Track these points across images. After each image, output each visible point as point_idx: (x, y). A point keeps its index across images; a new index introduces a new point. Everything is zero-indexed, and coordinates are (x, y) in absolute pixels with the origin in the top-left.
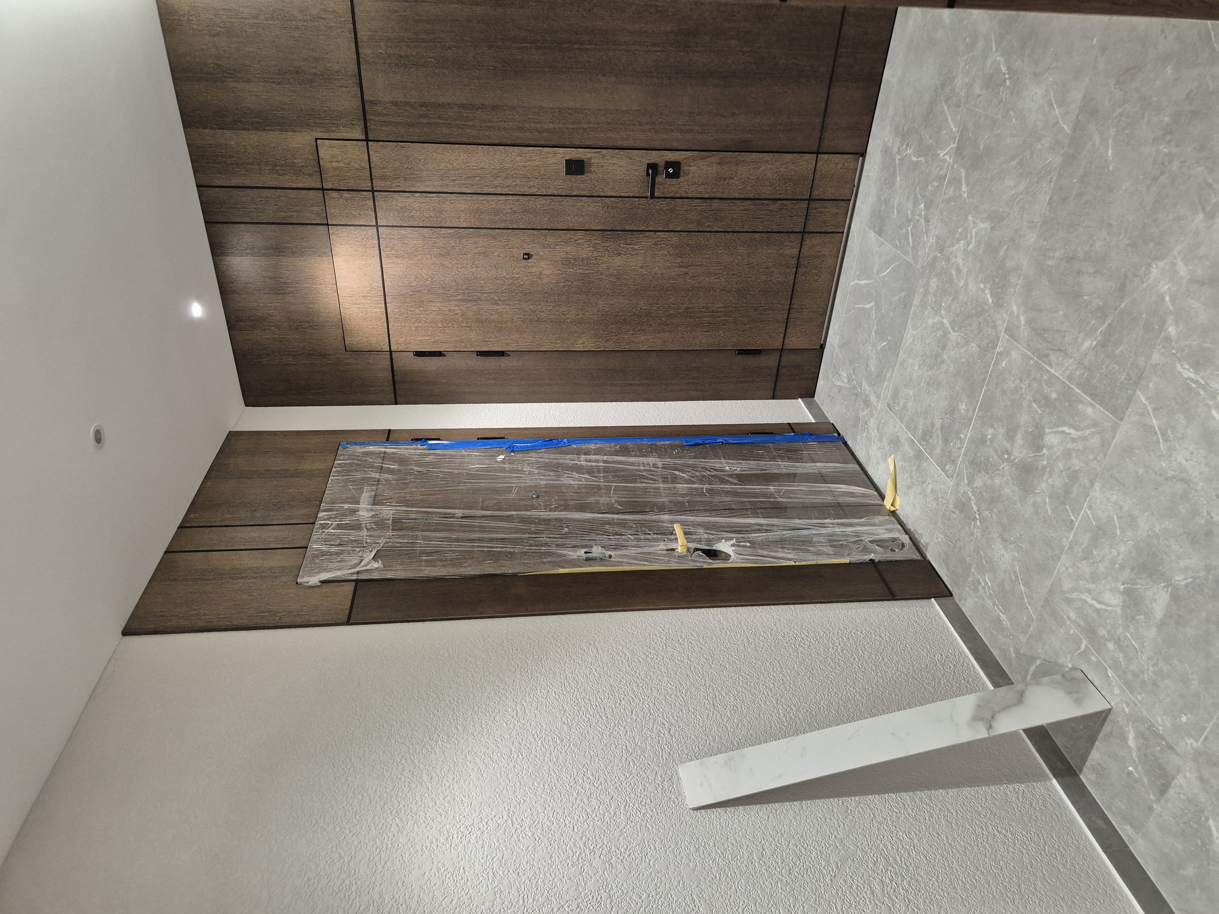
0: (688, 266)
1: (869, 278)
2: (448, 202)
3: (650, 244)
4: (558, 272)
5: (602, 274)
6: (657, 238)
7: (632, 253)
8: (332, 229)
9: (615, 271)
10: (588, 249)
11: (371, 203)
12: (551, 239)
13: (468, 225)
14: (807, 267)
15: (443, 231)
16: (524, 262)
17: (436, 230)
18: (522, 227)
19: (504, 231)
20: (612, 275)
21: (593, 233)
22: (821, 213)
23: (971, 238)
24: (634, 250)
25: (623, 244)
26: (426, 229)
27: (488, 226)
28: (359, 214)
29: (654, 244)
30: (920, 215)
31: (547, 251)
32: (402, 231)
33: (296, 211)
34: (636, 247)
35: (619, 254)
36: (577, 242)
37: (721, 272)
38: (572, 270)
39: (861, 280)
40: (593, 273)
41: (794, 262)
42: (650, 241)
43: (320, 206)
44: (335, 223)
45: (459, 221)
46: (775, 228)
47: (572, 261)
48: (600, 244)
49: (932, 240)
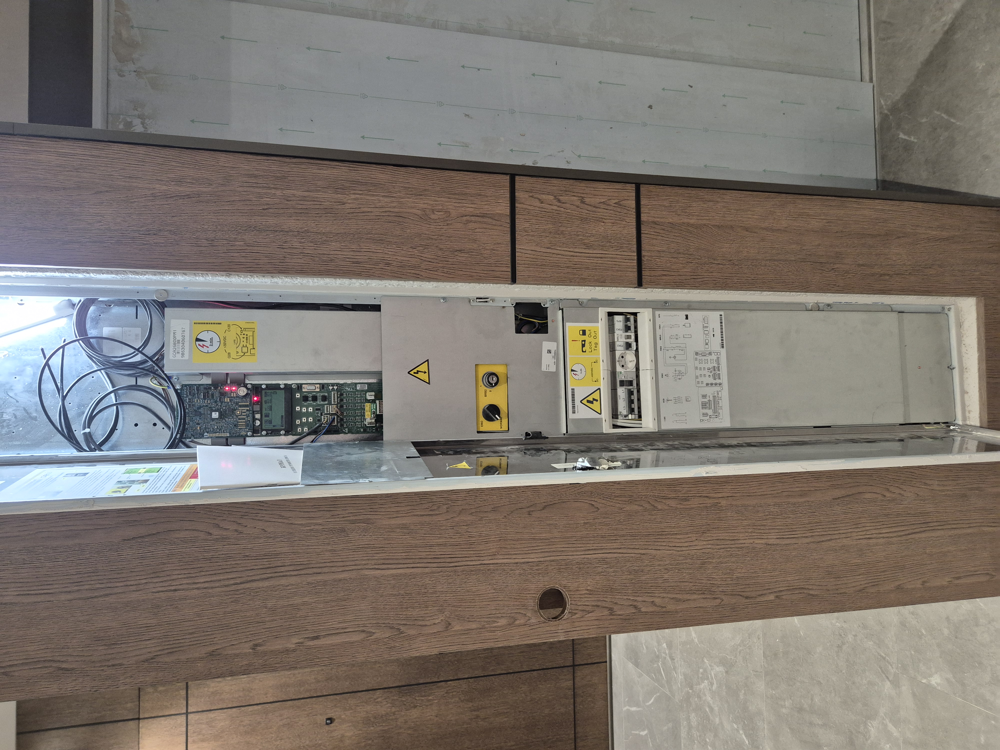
0: (478, 710)
1: (638, 705)
2: (257, 681)
3: (442, 693)
4: (359, 732)
5: (401, 728)
6: (449, 686)
7: (427, 704)
8: (142, 723)
9: (413, 724)
10: (387, 705)
11: (183, 693)
12: (352, 701)
13: (275, 699)
14: (582, 697)
15: (251, 708)
16: (327, 727)
17: (243, 708)
18: (325, 694)
19: (308, 700)
20: (409, 728)
21: (391, 690)
22: (585, 647)
23: (712, 679)
24: (429, 700)
25: (419, 696)
26: (234, 710)
27: (294, 697)
28: (171, 704)
29: (446, 693)
30: (665, 653)
31: (348, 713)
32: (212, 715)
33: (110, 710)
34: (430, 698)
35: (415, 707)
36: (377, 700)
37: (508, 710)
38: (372, 728)
39: (631, 707)
40: (392, 728)
41: (571, 693)
42: (442, 690)
43: (134, 702)
44: (147, 716)
45: (266, 697)
46: (549, 665)
47: (372, 720)
48: (397, 700)
49: (681, 677)
